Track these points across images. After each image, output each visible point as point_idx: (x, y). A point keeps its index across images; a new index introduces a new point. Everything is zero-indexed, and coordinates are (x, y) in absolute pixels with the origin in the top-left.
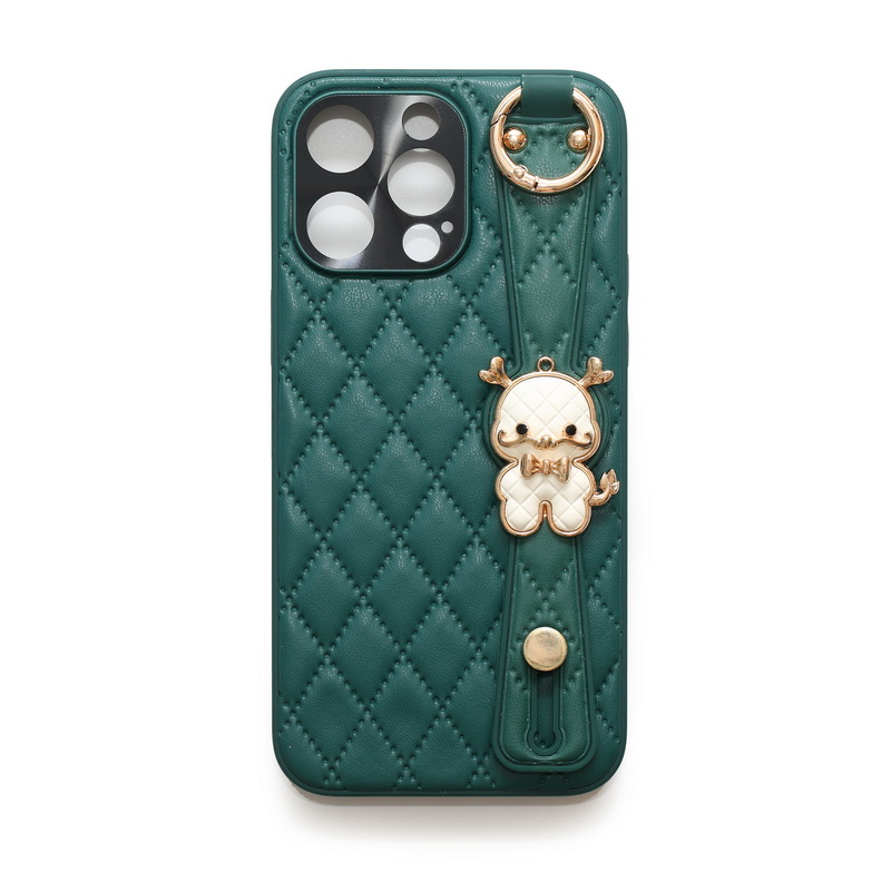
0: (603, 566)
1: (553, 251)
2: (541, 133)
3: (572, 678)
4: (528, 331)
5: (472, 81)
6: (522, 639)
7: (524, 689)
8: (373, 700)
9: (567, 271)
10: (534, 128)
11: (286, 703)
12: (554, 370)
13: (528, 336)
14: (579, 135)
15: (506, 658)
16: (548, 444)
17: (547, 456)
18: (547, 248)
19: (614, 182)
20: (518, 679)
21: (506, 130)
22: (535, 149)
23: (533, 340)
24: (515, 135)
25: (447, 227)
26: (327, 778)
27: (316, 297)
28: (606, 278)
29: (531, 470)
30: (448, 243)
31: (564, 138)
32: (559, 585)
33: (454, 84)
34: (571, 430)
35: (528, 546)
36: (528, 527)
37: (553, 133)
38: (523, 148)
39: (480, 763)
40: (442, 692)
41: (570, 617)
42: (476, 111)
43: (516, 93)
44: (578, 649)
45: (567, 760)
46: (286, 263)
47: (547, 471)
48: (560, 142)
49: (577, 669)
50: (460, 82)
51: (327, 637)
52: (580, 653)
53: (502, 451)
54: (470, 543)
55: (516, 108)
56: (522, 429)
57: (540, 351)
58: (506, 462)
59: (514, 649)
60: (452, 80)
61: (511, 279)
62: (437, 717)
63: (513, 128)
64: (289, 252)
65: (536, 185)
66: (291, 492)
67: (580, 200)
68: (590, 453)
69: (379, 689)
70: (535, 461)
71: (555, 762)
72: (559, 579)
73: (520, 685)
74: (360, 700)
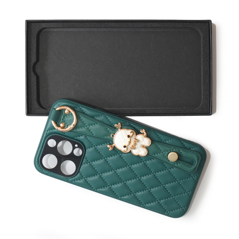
0: (160, 138)
1: (89, 126)
2: (63, 119)
3: (181, 153)
4: (104, 137)
5: (47, 129)
6: (169, 161)
7: (180, 163)
8: (171, 195)
9: (94, 124)
10: (61, 120)
11: (165, 213)
12: (115, 134)
13: (105, 137)
14: (66, 111)
15: (172, 165)
16: (130, 142)
17: (132, 143)
18: (88, 127)
19: (79, 107)
20: (177, 164)
21: (60, 127)
22: (66, 122)
23: (107, 136)
24: (61, 125)
25: (76, 146)
26: (183, 210)
27: (81, 177)
28: (99, 116)
29: (134, 148)
30: (80, 147)
31: (66, 115)
32: (160, 149)
33: (46, 133)
34: (129, 136)
35: (150, 153)
36: (146, 152)
37: (64, 117)
38: (65, 124)
39: (192, 177)
40: (174, 180)
41: (168, 149)
42: (53, 130)
43: (53, 122)
44: (175, 149)
45: (198, 160)
46: (72, 181)
47: (135, 144)
48: (66, 116)
49: (180, 151)
50: (46, 132)
51: (154, 200)
52: (176, 149)
53: (128, 151)
54: (145, 163)
55: (56, 123)
56: (125, 147)
57: (110, 136)
58: (131, 151)
59: (171, 163)
60: (45, 133)
61: (92, 136)
62: (179, 183)
63: (60, 125)
64: (70, 179)
65: (74, 125)
66: (121, 197)
67: (80, 116)
68: (135, 133)
69: (169, 193)
70: (132, 146)
71: (198, 162)
72: (159, 148)
73: (179, 164)
74: (170, 197)
